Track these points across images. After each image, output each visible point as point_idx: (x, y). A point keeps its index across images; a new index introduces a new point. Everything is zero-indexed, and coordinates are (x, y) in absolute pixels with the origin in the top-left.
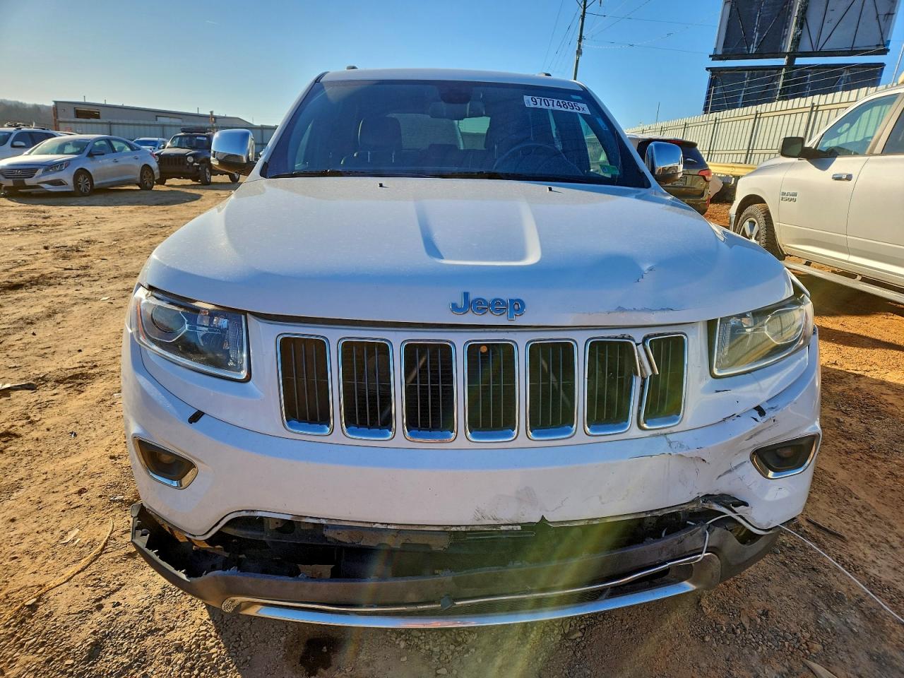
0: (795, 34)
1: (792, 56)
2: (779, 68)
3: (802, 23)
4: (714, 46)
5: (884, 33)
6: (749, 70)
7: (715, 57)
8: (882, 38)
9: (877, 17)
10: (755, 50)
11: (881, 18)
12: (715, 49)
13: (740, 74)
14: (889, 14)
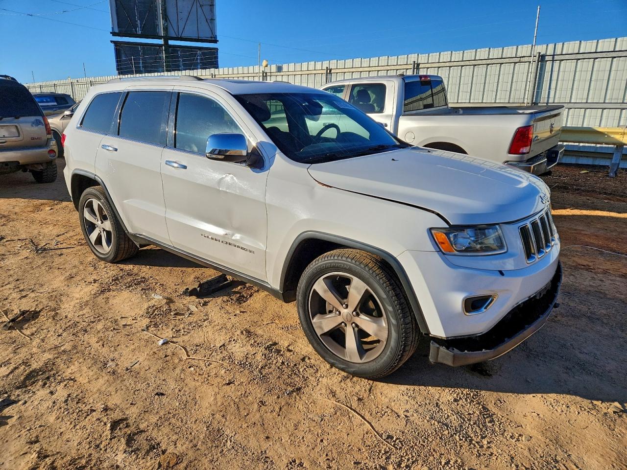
0: (163, 25)
1: (167, 38)
2: (161, 46)
3: (166, 17)
4: (111, 26)
5: (212, 30)
6: (140, 45)
7: (114, 34)
8: (212, 33)
9: (207, 20)
10: (140, 32)
11: (209, 21)
12: (113, 28)
13: (135, 47)
14: (212, 19)
